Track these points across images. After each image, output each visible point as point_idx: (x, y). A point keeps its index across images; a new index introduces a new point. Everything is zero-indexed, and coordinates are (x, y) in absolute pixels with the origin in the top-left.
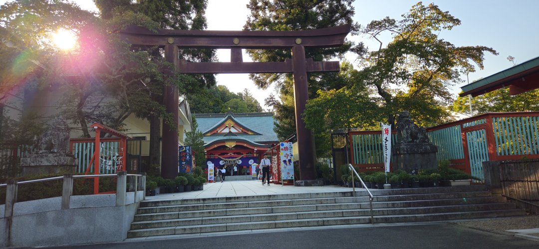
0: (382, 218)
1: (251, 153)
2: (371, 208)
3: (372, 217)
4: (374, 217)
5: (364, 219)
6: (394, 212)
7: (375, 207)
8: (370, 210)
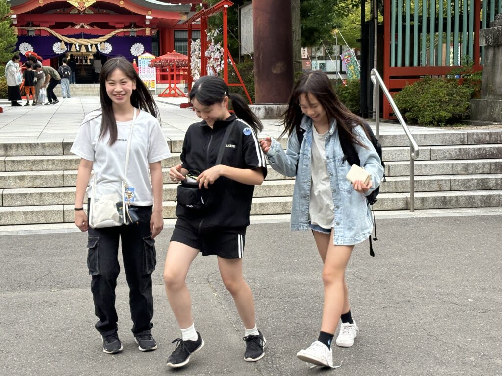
0: (435, 199)
1: (136, 27)
2: (413, 175)
3: (412, 195)
4: (416, 195)
5: (393, 199)
6: (466, 185)
7: (423, 172)
8: (408, 179)
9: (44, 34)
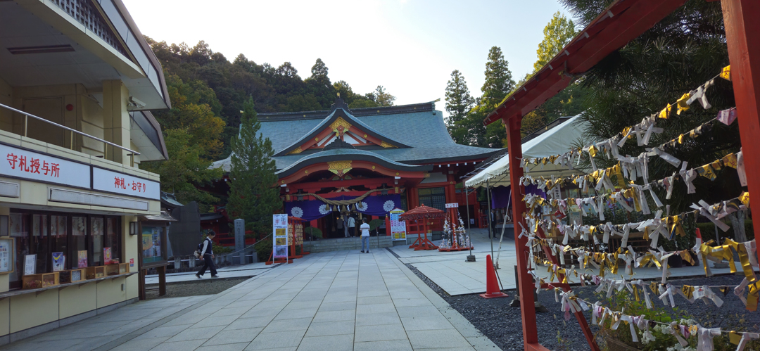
1: (387, 187)
9: (311, 199)
